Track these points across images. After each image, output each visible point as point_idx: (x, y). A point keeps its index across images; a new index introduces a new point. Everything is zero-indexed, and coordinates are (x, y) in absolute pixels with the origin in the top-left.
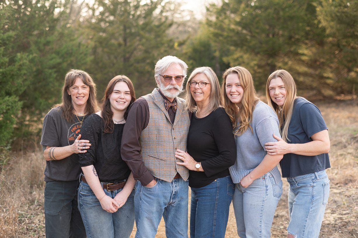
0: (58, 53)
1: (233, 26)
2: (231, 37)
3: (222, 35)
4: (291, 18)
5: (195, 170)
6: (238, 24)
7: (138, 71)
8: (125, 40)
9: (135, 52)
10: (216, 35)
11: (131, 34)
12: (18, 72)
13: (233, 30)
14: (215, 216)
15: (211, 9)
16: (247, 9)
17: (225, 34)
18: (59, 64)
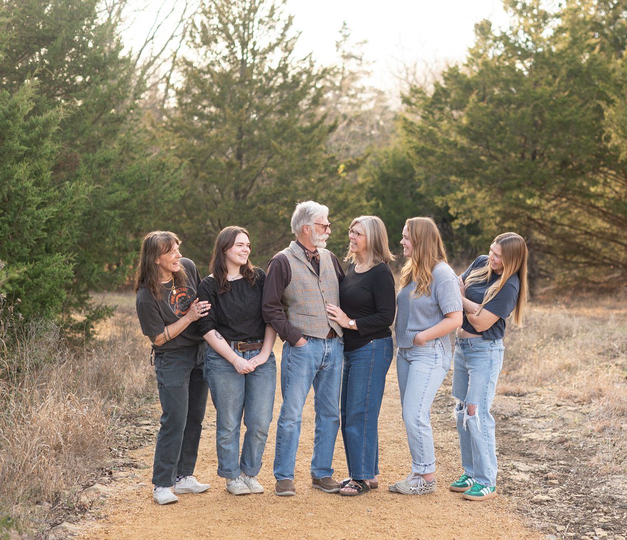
0: (122, 181)
1: (454, 137)
2: (451, 157)
3: (432, 153)
4: (565, 126)
5: (348, 327)
6: (463, 131)
7: (263, 220)
8: (239, 157)
9: (258, 180)
10: (421, 152)
11: (253, 144)
12: (70, 213)
13: (455, 144)
14: (370, 382)
15: (413, 100)
16: (482, 104)
17: (439, 151)
18: (126, 200)
